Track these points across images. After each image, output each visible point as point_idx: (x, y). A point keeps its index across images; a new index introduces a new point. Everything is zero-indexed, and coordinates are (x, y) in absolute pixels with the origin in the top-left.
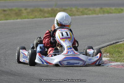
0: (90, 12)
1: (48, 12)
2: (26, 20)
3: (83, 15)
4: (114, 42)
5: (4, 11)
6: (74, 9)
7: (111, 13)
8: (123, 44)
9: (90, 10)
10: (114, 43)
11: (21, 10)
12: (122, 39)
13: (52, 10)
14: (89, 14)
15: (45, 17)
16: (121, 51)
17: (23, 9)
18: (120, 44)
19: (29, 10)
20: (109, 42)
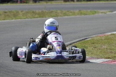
1: (39, 14)
5: (5, 12)
13: (42, 12)
17: (20, 11)
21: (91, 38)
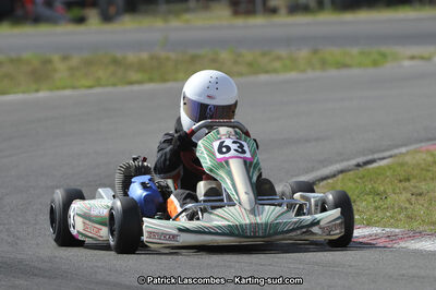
0: (277, 65)
1: (141, 67)
2: (68, 92)
3: (256, 73)
4: (361, 160)
6: (225, 55)
7: (345, 66)
8: (389, 167)
9: (279, 58)
10: (358, 165)
11: (47, 62)
12: (384, 151)
13: (152, 58)
14: (275, 71)
15: (131, 83)
16: (382, 189)
17: (56, 58)
18: (378, 168)
19: (75, 61)
20: (342, 161)
21: (391, 156)
